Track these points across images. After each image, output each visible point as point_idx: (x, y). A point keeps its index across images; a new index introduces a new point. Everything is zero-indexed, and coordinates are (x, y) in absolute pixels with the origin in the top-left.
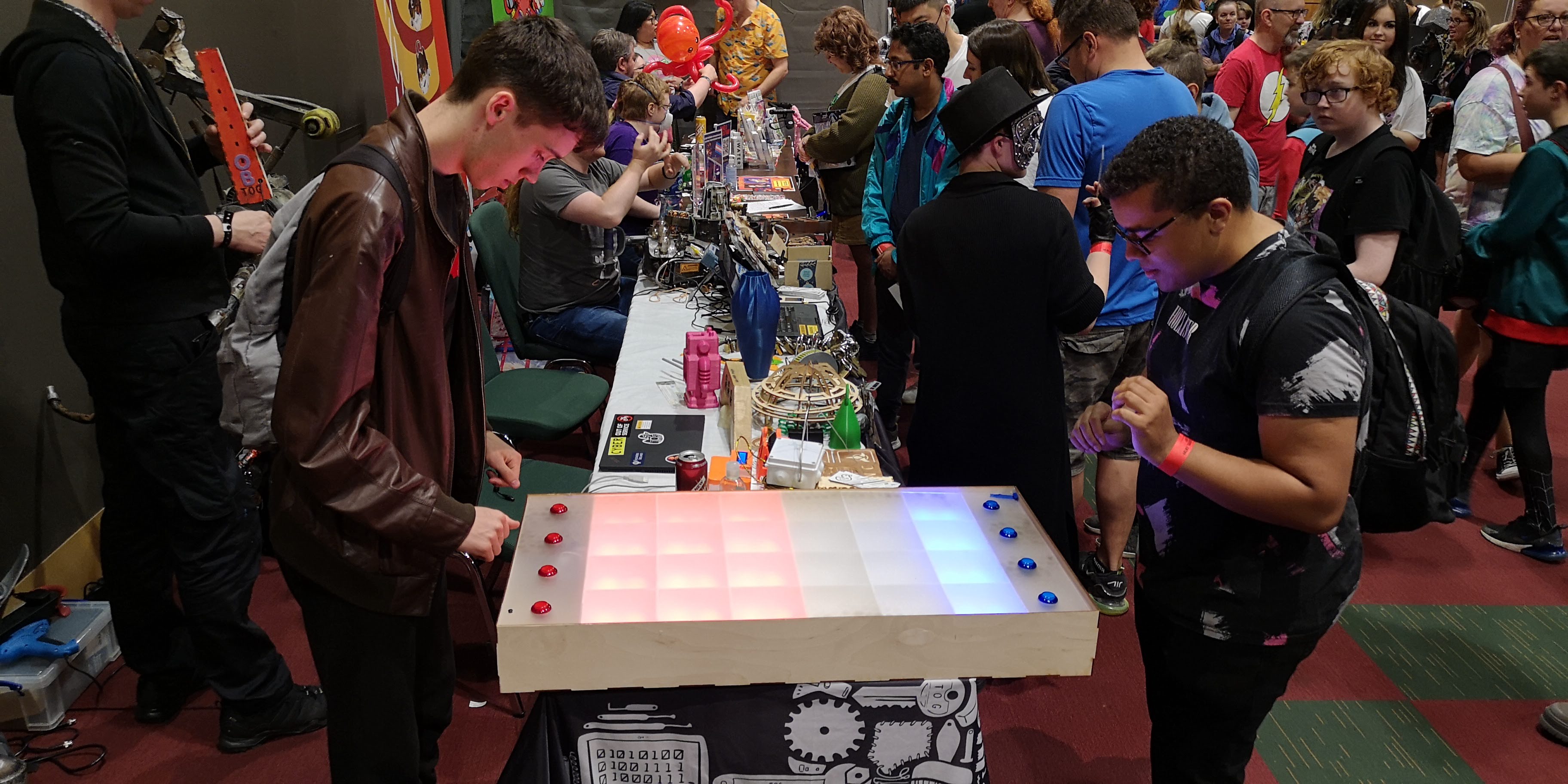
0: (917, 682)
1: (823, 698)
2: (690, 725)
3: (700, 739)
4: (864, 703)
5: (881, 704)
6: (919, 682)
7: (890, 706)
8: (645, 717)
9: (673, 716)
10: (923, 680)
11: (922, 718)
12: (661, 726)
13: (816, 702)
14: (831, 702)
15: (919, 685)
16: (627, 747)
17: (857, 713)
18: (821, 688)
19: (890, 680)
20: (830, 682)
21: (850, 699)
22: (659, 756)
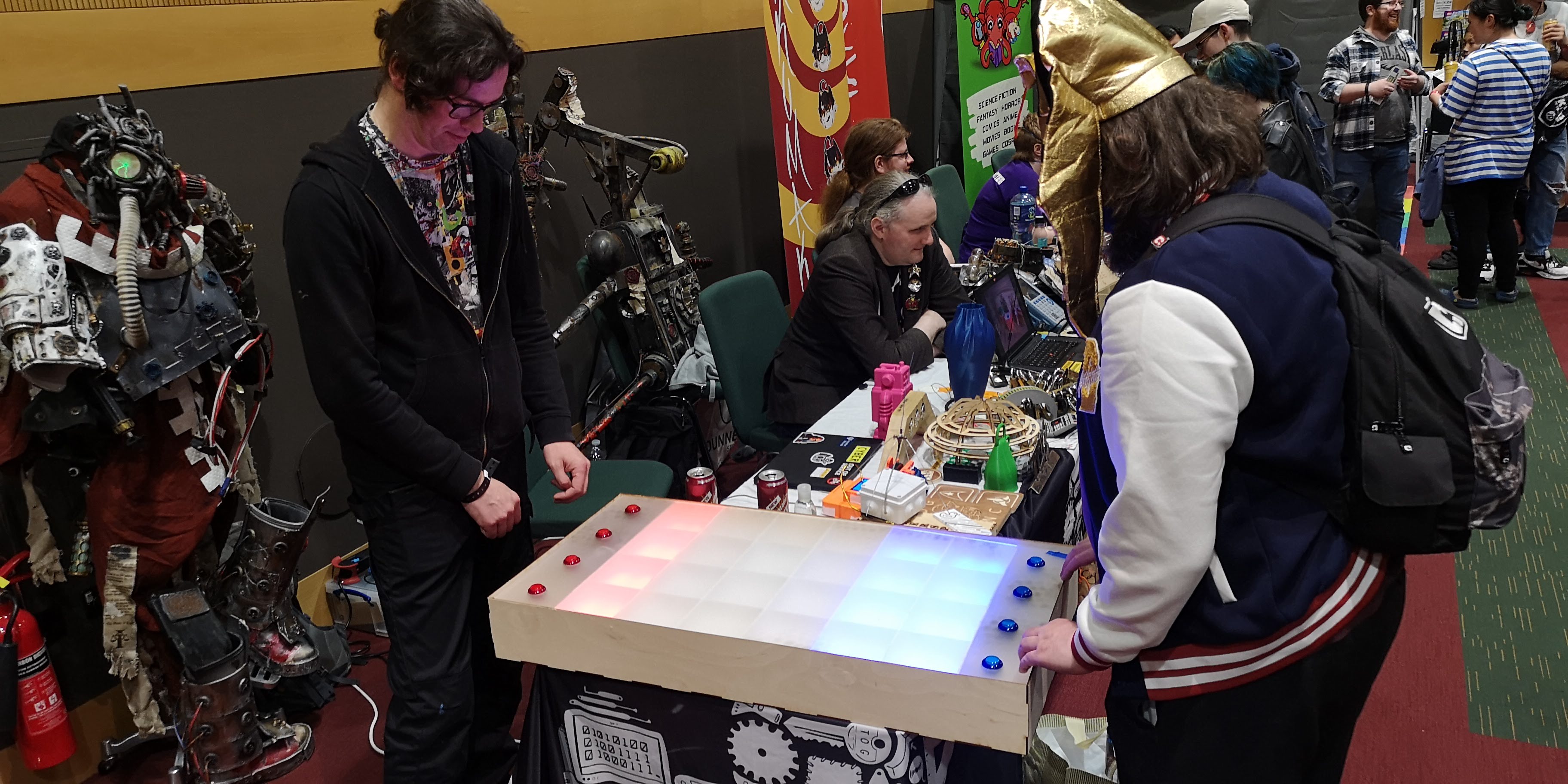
0: (844, 723)
1: (760, 721)
2: (649, 721)
3: (659, 735)
4: (796, 733)
5: (812, 737)
6: (846, 723)
7: (820, 741)
8: (613, 705)
9: (635, 710)
10: (849, 722)
11: (853, 762)
12: (627, 717)
13: (752, 722)
14: (765, 726)
15: (846, 726)
16: (604, 730)
17: (790, 742)
18: (755, 709)
19: (818, 716)
20: (764, 706)
21: (782, 727)
22: (628, 743)
